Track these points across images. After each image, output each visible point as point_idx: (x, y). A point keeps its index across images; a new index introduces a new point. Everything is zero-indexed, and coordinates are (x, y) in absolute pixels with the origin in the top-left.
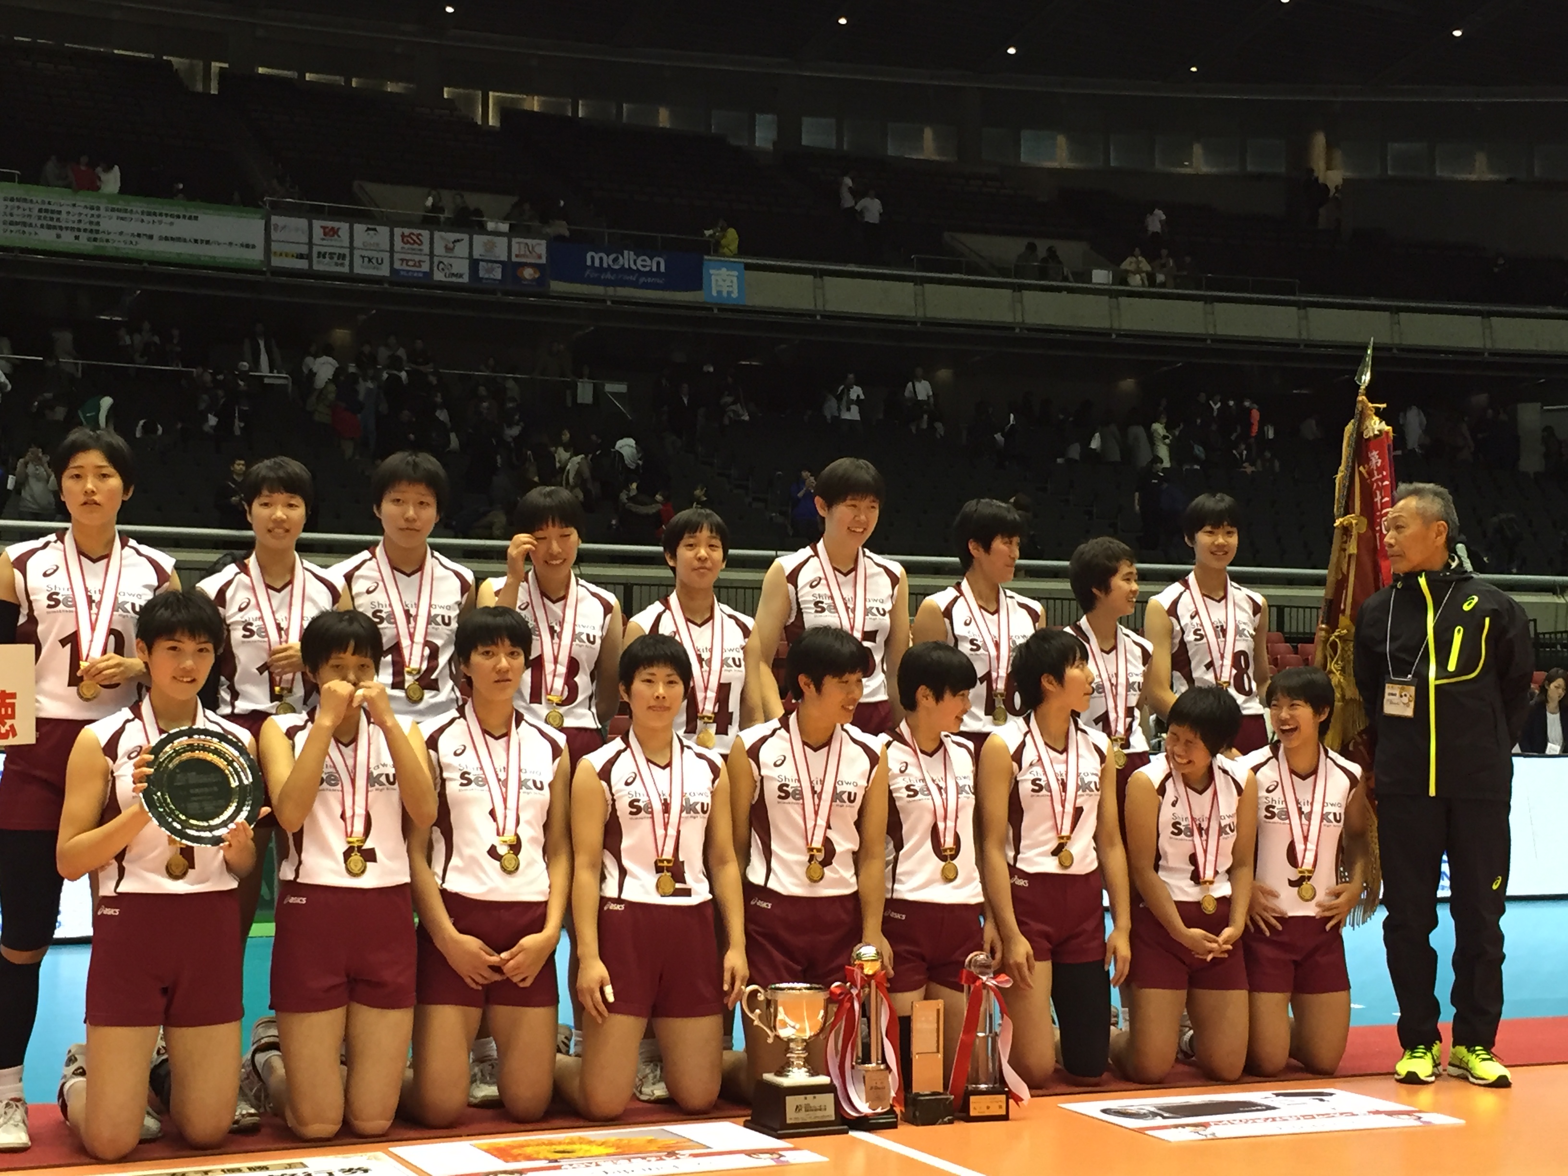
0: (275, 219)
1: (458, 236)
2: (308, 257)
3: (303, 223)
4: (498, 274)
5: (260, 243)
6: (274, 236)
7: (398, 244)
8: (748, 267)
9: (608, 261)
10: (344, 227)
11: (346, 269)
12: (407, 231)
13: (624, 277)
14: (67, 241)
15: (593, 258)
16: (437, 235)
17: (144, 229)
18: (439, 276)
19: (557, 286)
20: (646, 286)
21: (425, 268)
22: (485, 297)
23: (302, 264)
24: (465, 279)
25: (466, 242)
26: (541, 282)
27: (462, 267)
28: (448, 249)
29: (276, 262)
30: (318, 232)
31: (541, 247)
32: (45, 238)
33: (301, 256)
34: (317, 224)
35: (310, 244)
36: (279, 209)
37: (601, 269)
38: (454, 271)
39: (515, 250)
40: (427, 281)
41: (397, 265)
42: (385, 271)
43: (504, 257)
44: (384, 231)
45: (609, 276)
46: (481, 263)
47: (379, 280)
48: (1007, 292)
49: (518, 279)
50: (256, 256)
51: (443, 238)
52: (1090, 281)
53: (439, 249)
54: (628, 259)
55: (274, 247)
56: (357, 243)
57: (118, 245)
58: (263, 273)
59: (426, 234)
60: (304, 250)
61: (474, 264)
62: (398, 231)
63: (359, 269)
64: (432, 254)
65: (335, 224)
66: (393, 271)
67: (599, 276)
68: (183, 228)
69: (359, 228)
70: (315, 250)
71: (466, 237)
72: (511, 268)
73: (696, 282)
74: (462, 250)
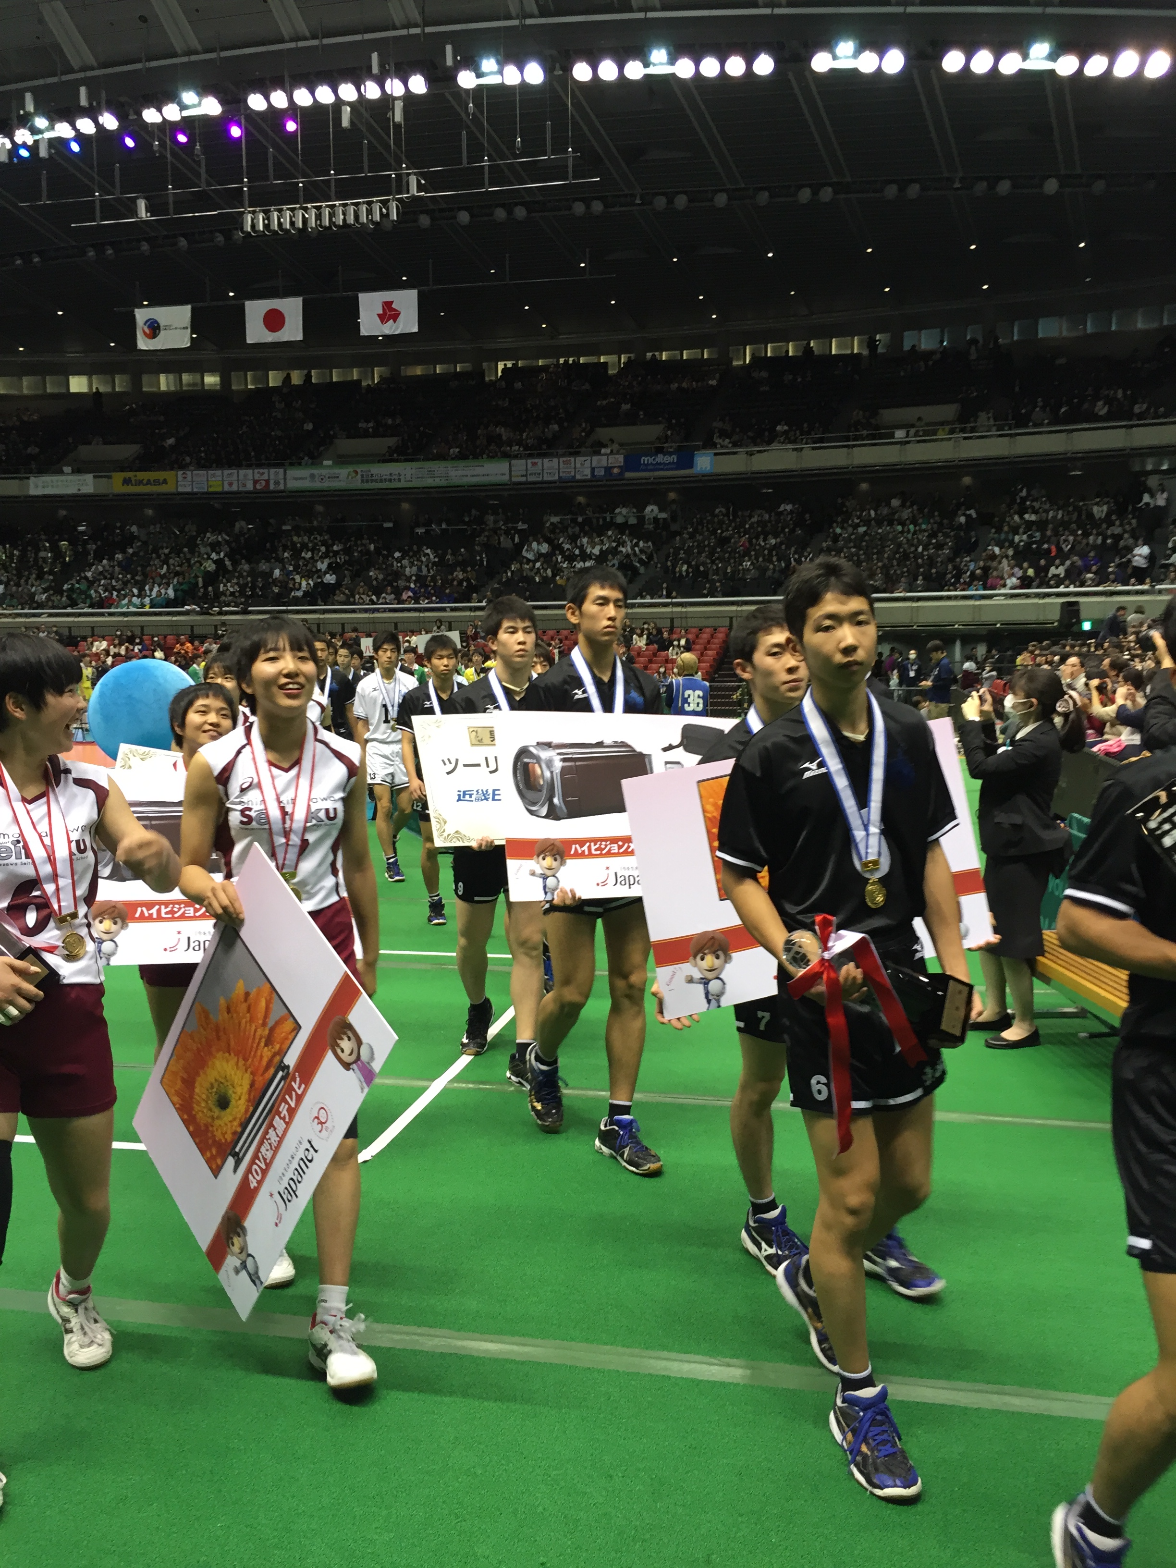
0: (513, 462)
1: (586, 458)
2: (526, 476)
3: (524, 461)
4: (603, 473)
5: (507, 473)
6: (513, 469)
7: (561, 465)
8: (716, 454)
9: (651, 460)
10: (539, 461)
11: (540, 479)
12: (565, 459)
13: (658, 467)
14: (438, 482)
15: (645, 460)
16: (578, 459)
17: (465, 473)
18: (578, 477)
19: (628, 475)
20: (667, 470)
21: (573, 474)
22: (600, 483)
23: (524, 479)
24: (589, 477)
25: (589, 461)
26: (621, 474)
27: (588, 472)
28: (582, 465)
29: (514, 479)
30: (530, 465)
31: (620, 459)
32: (429, 482)
33: (523, 476)
34: (529, 461)
35: (527, 470)
36: (516, 457)
37: (648, 464)
38: (585, 473)
39: (610, 461)
40: (573, 480)
41: (561, 475)
42: (556, 478)
43: (605, 465)
44: (555, 460)
45: (651, 467)
46: (596, 470)
47: (554, 482)
48: (845, 450)
49: (611, 474)
50: (506, 478)
51: (580, 459)
52: (894, 438)
53: (578, 465)
54: (660, 458)
55: (513, 473)
56: (545, 467)
57: (456, 481)
58: (507, 485)
59: (572, 459)
60: (524, 473)
61: (593, 469)
62: (561, 460)
63: (545, 479)
64: (575, 468)
65: (536, 460)
66: (560, 477)
67: (647, 468)
68: (478, 470)
69: (546, 460)
70: (529, 472)
71: (589, 458)
72: (608, 469)
73: (690, 464)
74: (588, 464)
